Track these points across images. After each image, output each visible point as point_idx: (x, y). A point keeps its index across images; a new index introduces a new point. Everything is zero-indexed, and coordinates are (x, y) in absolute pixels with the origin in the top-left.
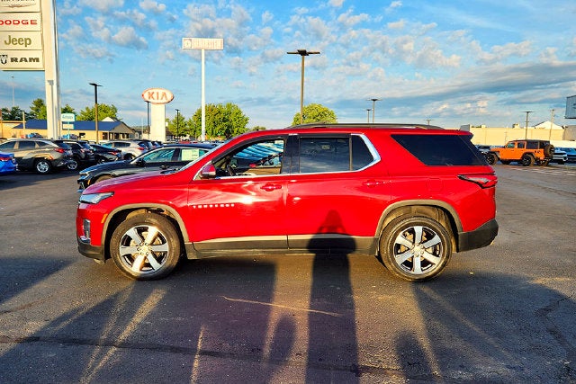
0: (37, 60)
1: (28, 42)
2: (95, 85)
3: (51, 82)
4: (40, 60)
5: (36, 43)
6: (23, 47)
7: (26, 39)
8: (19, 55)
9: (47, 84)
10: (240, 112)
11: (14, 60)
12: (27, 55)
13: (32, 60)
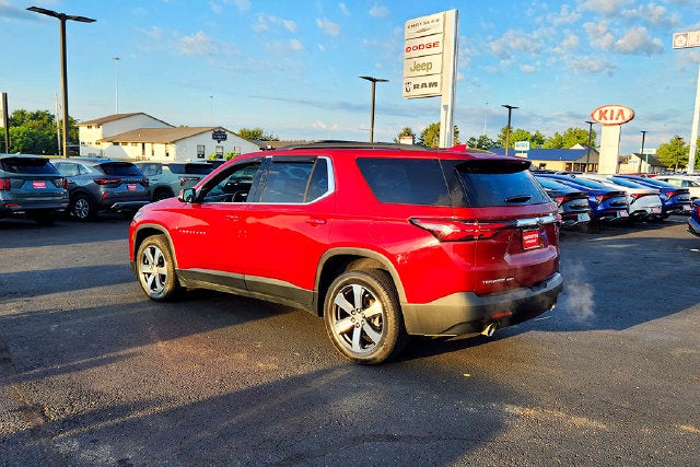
0: (435, 84)
1: (429, 66)
2: (510, 108)
3: (446, 107)
4: (438, 84)
5: (436, 69)
6: (425, 72)
7: (428, 64)
8: (420, 81)
9: (442, 109)
11: (416, 87)
12: (428, 80)
13: (431, 85)
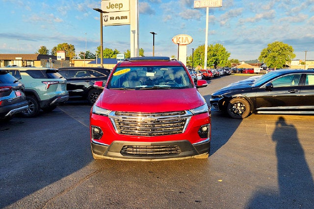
0: (126, 17)
1: (121, 5)
2: (153, 33)
3: (134, 32)
4: (128, 17)
5: (125, 7)
6: (118, 10)
7: (120, 4)
8: (115, 15)
9: (131, 33)
10: (224, 50)
11: (112, 18)
12: (120, 15)
13: (123, 18)
